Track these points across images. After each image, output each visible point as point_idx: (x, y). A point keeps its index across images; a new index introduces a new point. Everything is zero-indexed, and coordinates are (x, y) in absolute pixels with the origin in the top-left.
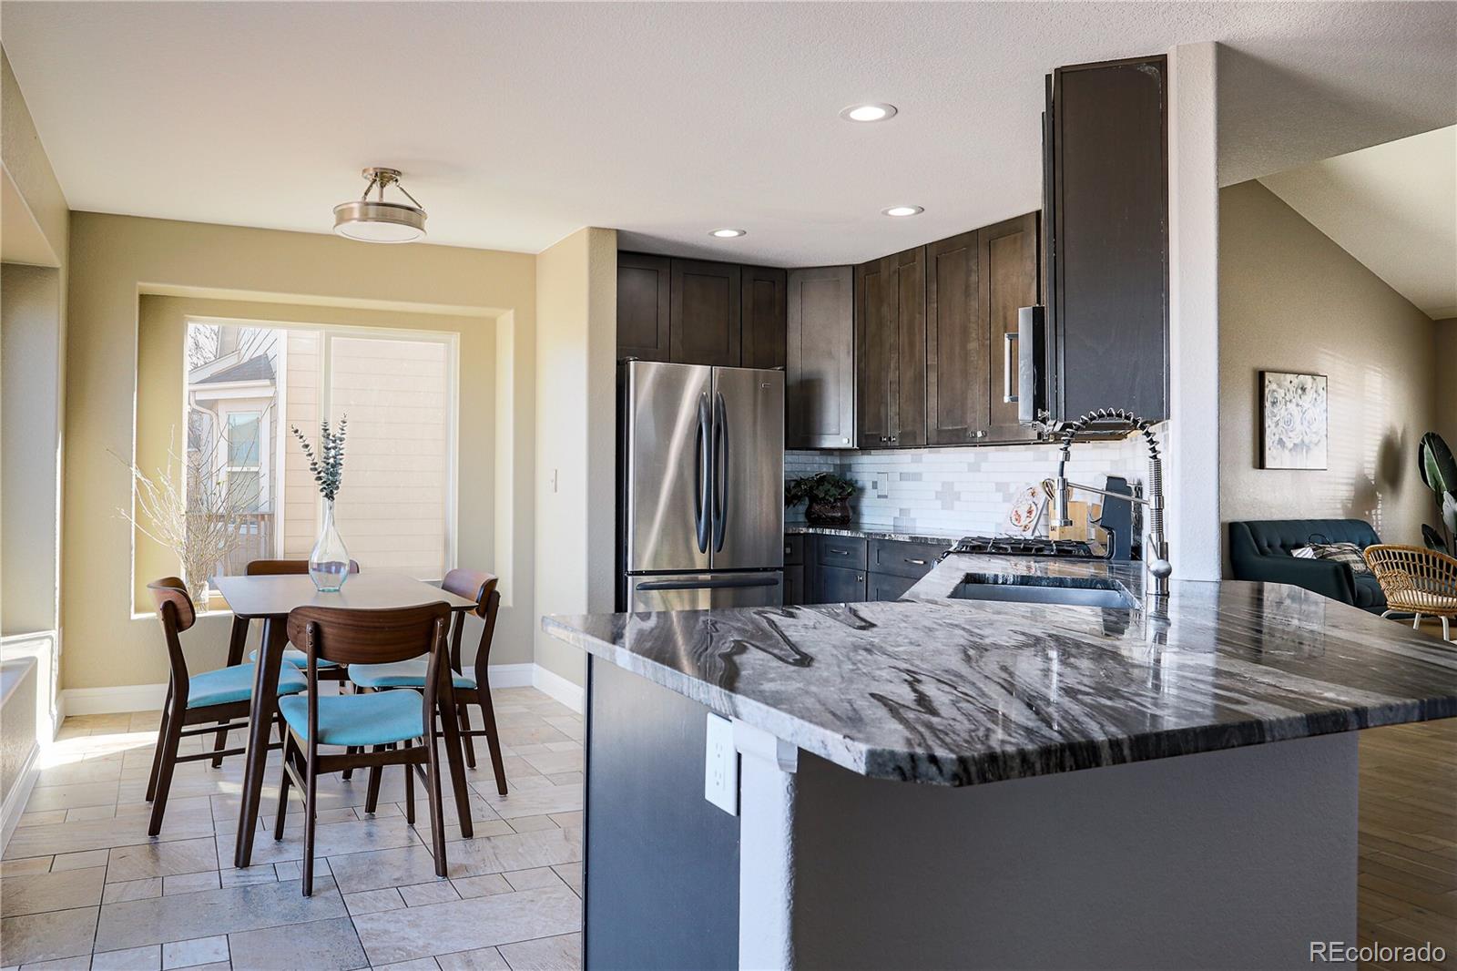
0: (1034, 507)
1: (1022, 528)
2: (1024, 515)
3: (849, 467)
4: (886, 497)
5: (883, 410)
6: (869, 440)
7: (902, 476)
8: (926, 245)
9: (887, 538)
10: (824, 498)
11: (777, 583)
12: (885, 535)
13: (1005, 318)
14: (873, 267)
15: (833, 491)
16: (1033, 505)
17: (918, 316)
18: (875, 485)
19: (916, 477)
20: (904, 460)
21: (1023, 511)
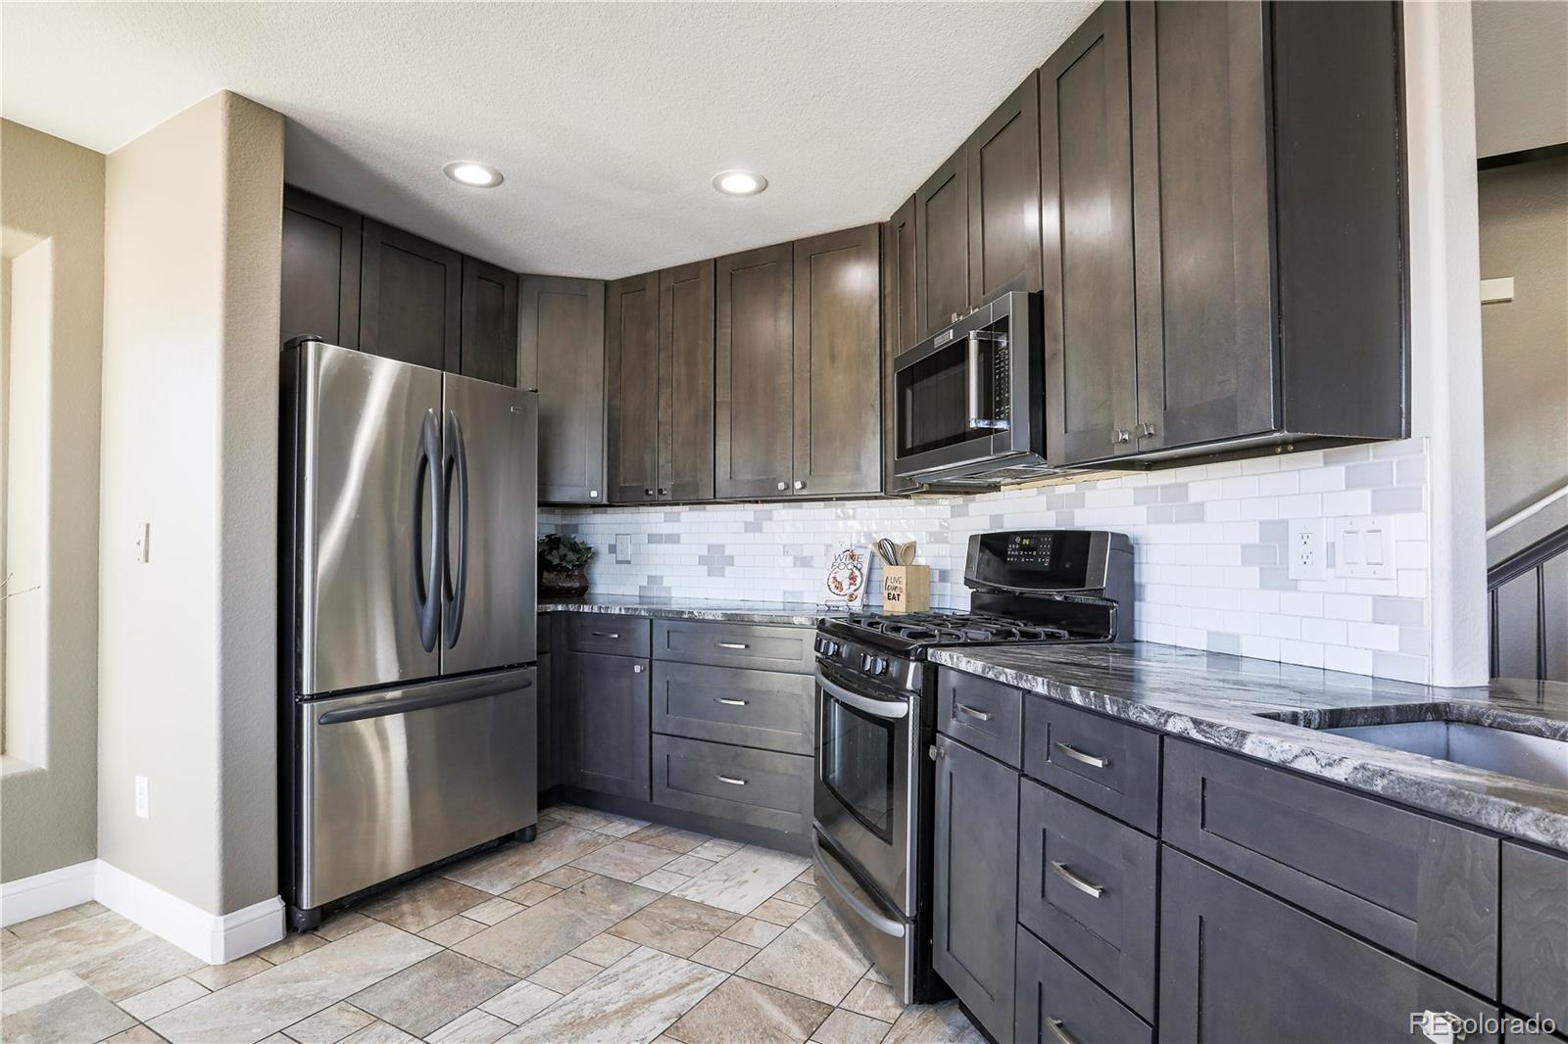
0: (857, 573)
1: (846, 598)
2: (846, 583)
3: (575, 528)
4: (629, 562)
5: (648, 458)
6: (625, 493)
7: (653, 539)
8: (715, 259)
9: (686, 616)
10: (560, 565)
11: (530, 684)
12: (683, 612)
13: (832, 347)
14: (633, 284)
15: (571, 556)
16: (854, 569)
17: (701, 342)
18: (613, 549)
19: (674, 539)
20: (655, 519)
21: (843, 575)
